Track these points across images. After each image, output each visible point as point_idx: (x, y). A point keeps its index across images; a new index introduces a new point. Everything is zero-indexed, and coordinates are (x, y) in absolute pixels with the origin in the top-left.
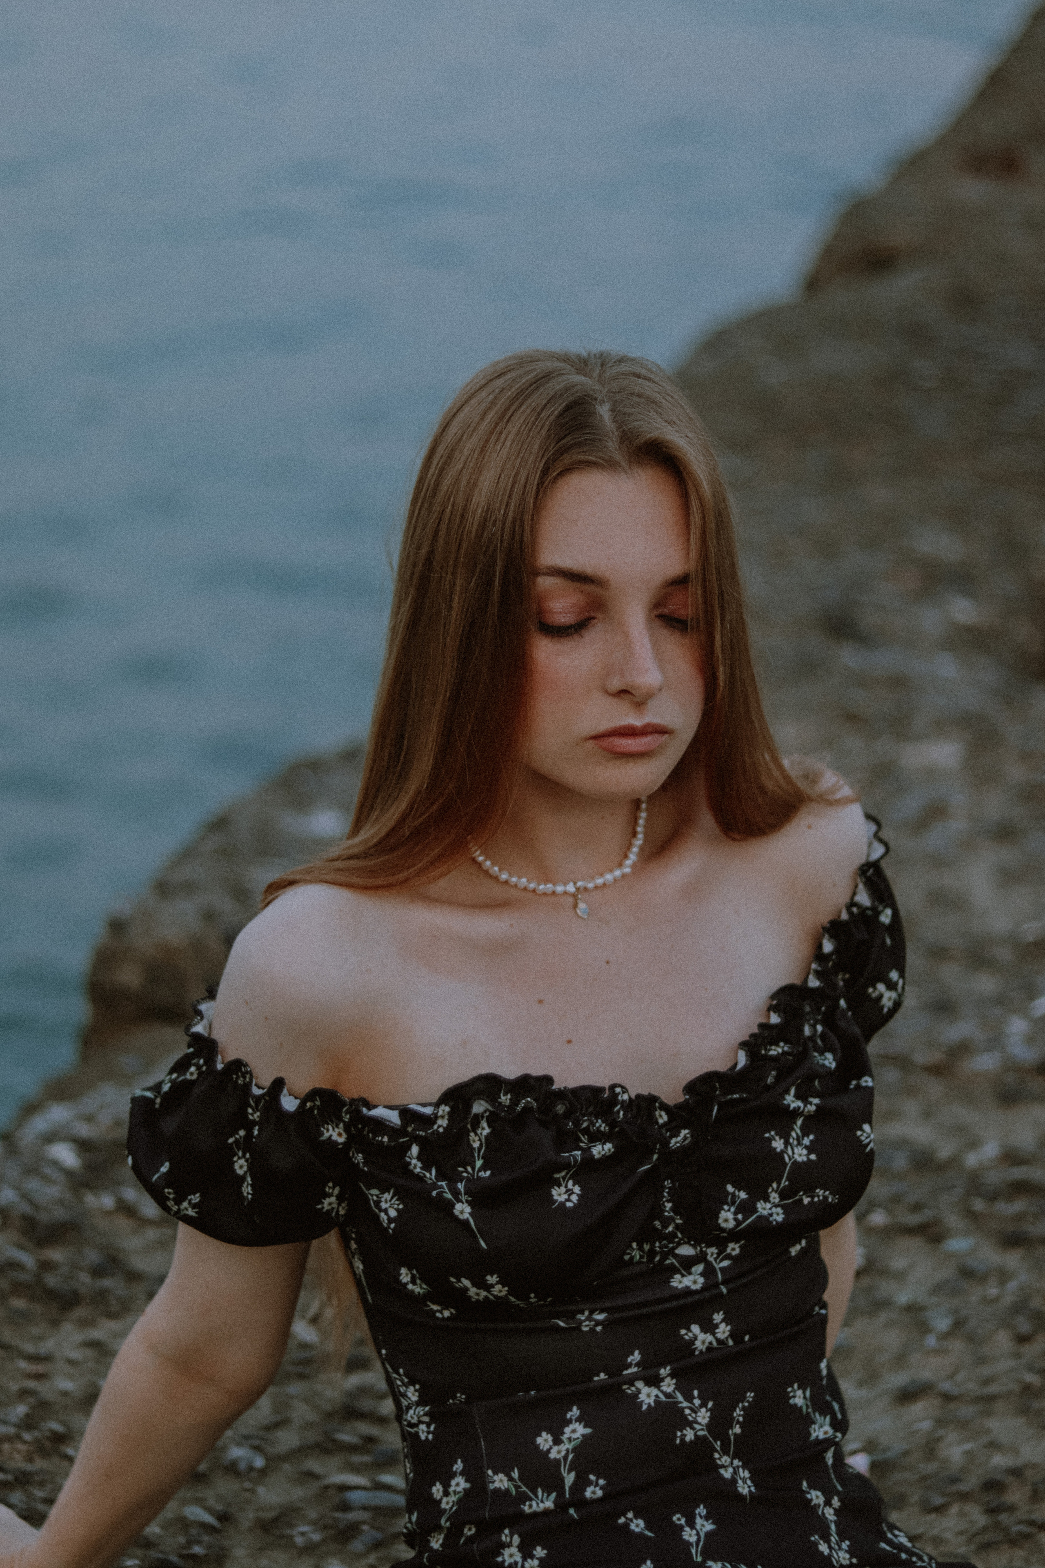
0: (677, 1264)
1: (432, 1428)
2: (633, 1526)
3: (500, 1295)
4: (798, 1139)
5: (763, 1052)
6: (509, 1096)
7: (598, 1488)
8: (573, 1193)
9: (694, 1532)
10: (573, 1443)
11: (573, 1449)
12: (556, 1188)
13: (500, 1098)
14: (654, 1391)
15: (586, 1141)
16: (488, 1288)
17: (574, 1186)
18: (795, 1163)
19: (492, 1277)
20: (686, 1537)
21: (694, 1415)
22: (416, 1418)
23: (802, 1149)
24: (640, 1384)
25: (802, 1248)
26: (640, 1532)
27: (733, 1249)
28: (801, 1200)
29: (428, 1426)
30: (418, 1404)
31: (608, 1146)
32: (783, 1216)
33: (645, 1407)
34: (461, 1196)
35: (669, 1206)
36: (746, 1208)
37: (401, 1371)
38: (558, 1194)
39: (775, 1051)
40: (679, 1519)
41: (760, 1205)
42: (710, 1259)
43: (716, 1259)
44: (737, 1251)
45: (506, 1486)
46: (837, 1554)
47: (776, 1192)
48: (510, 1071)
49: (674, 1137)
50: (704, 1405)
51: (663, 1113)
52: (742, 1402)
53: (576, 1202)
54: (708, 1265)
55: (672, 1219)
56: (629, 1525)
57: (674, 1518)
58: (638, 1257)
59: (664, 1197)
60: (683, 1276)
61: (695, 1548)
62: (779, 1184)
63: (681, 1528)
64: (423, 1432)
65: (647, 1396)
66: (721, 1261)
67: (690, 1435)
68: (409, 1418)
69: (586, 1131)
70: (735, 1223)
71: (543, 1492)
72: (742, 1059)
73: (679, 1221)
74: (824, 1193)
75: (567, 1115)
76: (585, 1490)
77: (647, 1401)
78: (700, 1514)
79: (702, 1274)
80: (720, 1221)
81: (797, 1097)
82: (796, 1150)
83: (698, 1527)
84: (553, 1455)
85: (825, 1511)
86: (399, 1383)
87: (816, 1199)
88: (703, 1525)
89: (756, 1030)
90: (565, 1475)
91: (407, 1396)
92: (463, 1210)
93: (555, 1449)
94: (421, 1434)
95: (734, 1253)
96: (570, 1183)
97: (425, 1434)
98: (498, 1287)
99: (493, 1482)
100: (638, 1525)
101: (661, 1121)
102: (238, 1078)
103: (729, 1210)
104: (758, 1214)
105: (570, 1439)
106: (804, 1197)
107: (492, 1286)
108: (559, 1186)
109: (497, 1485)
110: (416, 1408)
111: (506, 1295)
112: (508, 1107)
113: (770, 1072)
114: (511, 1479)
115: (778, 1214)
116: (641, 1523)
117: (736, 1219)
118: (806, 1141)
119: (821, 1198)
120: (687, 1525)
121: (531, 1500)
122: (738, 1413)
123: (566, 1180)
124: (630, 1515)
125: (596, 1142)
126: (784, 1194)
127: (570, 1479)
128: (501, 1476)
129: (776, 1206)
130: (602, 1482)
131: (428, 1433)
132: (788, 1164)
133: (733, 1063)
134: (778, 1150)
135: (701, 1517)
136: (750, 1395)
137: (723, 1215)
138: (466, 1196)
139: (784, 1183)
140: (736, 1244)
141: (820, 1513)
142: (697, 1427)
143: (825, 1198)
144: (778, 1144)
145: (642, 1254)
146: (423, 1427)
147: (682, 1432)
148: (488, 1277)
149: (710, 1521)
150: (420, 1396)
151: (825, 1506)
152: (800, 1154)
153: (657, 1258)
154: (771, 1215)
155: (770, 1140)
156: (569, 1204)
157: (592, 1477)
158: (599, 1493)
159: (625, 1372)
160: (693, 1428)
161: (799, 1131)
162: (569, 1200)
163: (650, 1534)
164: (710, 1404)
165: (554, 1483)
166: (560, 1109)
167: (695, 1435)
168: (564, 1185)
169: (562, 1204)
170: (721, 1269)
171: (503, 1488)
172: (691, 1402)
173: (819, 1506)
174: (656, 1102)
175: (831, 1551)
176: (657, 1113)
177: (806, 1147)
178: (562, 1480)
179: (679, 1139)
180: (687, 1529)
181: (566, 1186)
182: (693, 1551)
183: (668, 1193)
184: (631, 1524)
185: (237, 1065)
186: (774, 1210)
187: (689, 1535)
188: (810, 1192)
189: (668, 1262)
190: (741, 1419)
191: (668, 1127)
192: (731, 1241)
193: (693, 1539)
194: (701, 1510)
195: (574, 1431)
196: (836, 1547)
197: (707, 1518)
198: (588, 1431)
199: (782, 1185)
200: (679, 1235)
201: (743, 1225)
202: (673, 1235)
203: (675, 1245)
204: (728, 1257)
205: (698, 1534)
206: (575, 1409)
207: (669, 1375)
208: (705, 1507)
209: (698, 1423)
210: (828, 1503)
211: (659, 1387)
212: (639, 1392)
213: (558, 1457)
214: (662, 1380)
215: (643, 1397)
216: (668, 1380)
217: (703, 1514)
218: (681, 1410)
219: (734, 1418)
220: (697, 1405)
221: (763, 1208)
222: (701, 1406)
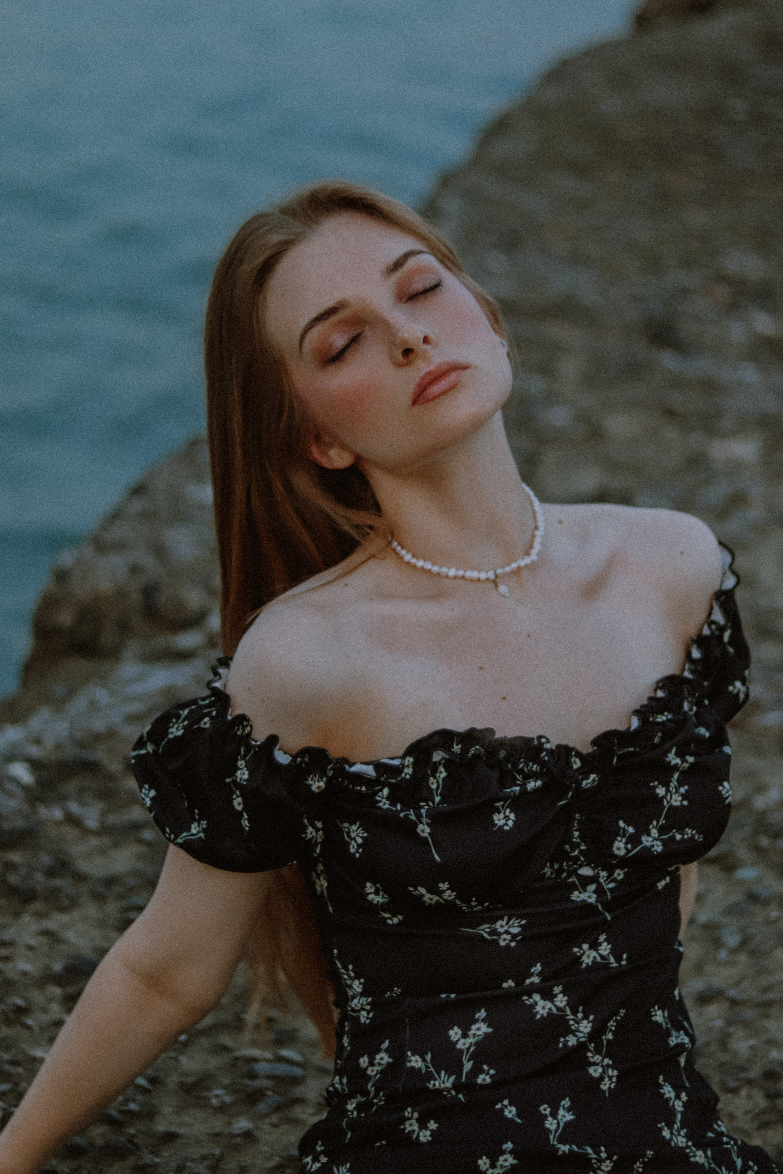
0: (577, 882)
1: (371, 1015)
2: (506, 1112)
3: (449, 898)
4: (676, 787)
5: (651, 719)
6: (460, 746)
7: (488, 1076)
8: (509, 819)
9: (555, 1121)
10: (476, 1038)
11: (475, 1044)
12: (497, 814)
13: (453, 747)
15: (521, 780)
16: (440, 893)
17: (510, 813)
18: (671, 807)
19: (444, 885)
20: (548, 1125)
21: (577, 1025)
22: (359, 1006)
23: (678, 796)
25: (665, 884)
26: (512, 1118)
27: (619, 875)
28: (674, 836)
29: (368, 1013)
30: (362, 994)
31: (539, 783)
32: (662, 847)
33: (538, 1017)
34: (423, 818)
35: (576, 834)
36: (634, 840)
37: (350, 967)
38: (499, 819)
39: (660, 719)
40: (545, 1110)
41: (644, 838)
42: (602, 880)
43: (605, 881)
44: (622, 877)
45: (420, 1066)
46: (677, 1139)
47: (656, 828)
48: (461, 726)
49: (585, 780)
50: (586, 1017)
51: (578, 760)
52: (616, 1017)
53: (511, 826)
54: (599, 884)
55: (578, 845)
56: (504, 1111)
57: (542, 1108)
58: (549, 873)
59: (574, 826)
60: (580, 893)
61: (553, 1134)
62: (658, 822)
63: (545, 1117)
64: (364, 1017)
65: (542, 1008)
66: (609, 883)
67: (571, 1041)
68: (353, 1006)
69: (520, 772)
70: (625, 851)
71: (445, 1074)
72: (635, 723)
73: (582, 848)
74: (692, 831)
75: (507, 759)
76: (477, 1077)
78: (563, 1106)
79: (594, 892)
80: (614, 849)
81: (677, 755)
82: (674, 797)
83: (559, 1117)
84: (459, 1046)
85: (675, 1104)
86: (346, 977)
87: (686, 837)
88: (564, 1116)
89: (645, 702)
90: (465, 1062)
91: (352, 987)
92: (424, 830)
93: (462, 1041)
94: (361, 1018)
95: (619, 878)
96: (508, 811)
97: (365, 1019)
98: (449, 892)
99: (410, 1061)
100: (510, 1112)
101: (575, 766)
102: (238, 730)
103: (621, 841)
104: (642, 845)
105: (474, 1035)
106: (676, 834)
107: (444, 892)
108: (499, 813)
109: (413, 1064)
110: (360, 999)
111: (454, 899)
112: (460, 754)
113: (657, 733)
114: (424, 1060)
115: (658, 846)
116: (514, 1109)
117: (626, 848)
118: (682, 790)
119: (690, 836)
120: (551, 1115)
121: (435, 1079)
122: (612, 1024)
123: (505, 808)
124: (506, 1102)
125: (529, 779)
126: (662, 830)
127: (468, 1066)
128: (417, 1057)
129: (656, 839)
130: (492, 1072)
131: (368, 1018)
132: (665, 807)
133: (628, 726)
134: (660, 796)
135: (564, 1109)
136: (622, 1012)
137: (617, 844)
138: (427, 819)
139: (662, 821)
140: (621, 870)
141: (670, 1105)
142: (580, 1035)
143: (693, 836)
144: (661, 791)
145: (552, 871)
146: (364, 1013)
147: (565, 1037)
148: (441, 885)
149: (571, 1113)
150: (364, 989)
151: (675, 1099)
152: (676, 800)
153: (564, 875)
154: (653, 846)
155: (654, 788)
156: (506, 828)
157: (485, 1067)
158: (488, 1080)
159: (527, 981)
160: (575, 1036)
161: (676, 782)
162: (506, 824)
163: (519, 1121)
165: (455, 1068)
166: (502, 754)
167: (576, 1041)
168: (503, 812)
169: (501, 827)
170: (609, 889)
171: (417, 1067)
172: (576, 1016)
173: (671, 1099)
174: (573, 751)
175: (672, 1136)
176: (573, 760)
177: (681, 795)
178: (462, 1066)
179: (589, 781)
180: (550, 1119)
181: (504, 813)
182: (551, 1137)
183: (577, 823)
184: (506, 1110)
185: (242, 719)
186: (655, 842)
187: (551, 1124)
188: (681, 830)
189: (571, 880)
190: (614, 1028)
191: (581, 771)
192: (617, 868)
193: (553, 1127)
194: (566, 1102)
195: (478, 1029)
196: (676, 1133)
197: (569, 1110)
198: (490, 1030)
199: (660, 823)
200: (582, 859)
201: (631, 854)
202: (577, 858)
203: (577, 866)
204: (614, 880)
205: (558, 1123)
206: (483, 1011)
207: (561, 992)
208: (570, 1100)
209: (579, 1031)
210: (678, 1097)
211: (552, 1002)
212: (536, 1003)
213: (463, 1048)
214: (556, 996)
215: (538, 1008)
216: (560, 996)
217: (566, 1106)
218: (567, 1021)
219: (608, 1027)
220: (580, 1017)
221: (646, 841)
222: (584, 1018)
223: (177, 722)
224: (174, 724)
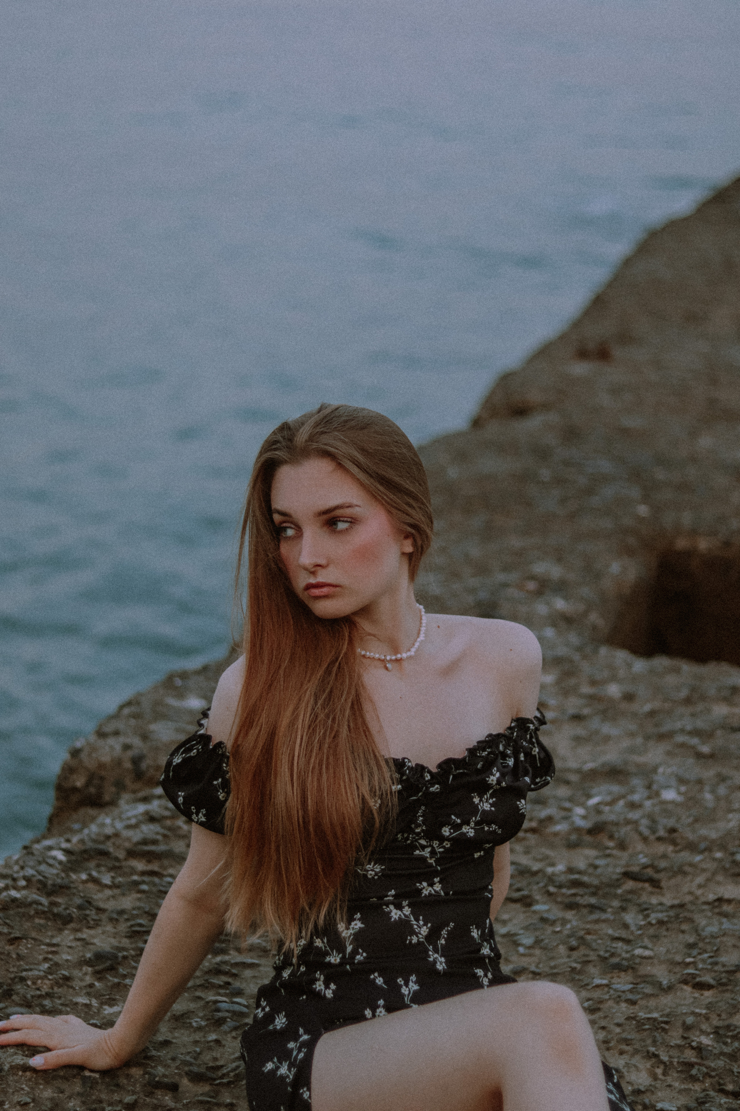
0: (418, 846)
2: (377, 981)
4: (487, 799)
7: (362, 957)
9: (408, 989)
10: (354, 931)
11: (353, 934)
14: (399, 912)
18: (484, 811)
20: (403, 991)
21: (419, 929)
23: (488, 805)
24: (392, 907)
25: (480, 855)
26: (381, 985)
27: (447, 844)
28: (484, 828)
31: (400, 787)
32: (474, 834)
33: (393, 920)
35: (421, 818)
36: (457, 827)
39: (484, 754)
40: (400, 981)
41: (464, 827)
42: (435, 846)
43: (437, 847)
44: (449, 846)
45: (321, 946)
47: (473, 822)
49: (432, 787)
50: (425, 924)
51: (428, 775)
52: (447, 927)
54: (433, 849)
55: (421, 826)
56: (375, 980)
57: (398, 981)
58: (400, 838)
59: (420, 814)
60: (420, 851)
61: (406, 996)
62: (476, 818)
63: (401, 986)
65: (395, 914)
66: (439, 848)
67: (415, 940)
70: (449, 834)
71: (336, 952)
73: (424, 828)
74: (496, 827)
76: (356, 957)
77: (395, 916)
79: (429, 852)
80: (442, 831)
82: (485, 804)
83: (410, 987)
84: (343, 935)
85: (484, 980)
87: (491, 829)
88: (413, 986)
89: (475, 744)
90: (348, 946)
93: (346, 931)
95: (447, 846)
99: (316, 942)
100: (380, 981)
101: (427, 779)
102: (218, 751)
103: (448, 827)
104: (462, 831)
105: (353, 928)
109: (317, 944)
113: (480, 762)
114: (323, 942)
115: (472, 833)
116: (381, 979)
117: (450, 832)
118: (491, 801)
120: (405, 985)
121: (330, 955)
122: (444, 932)
124: (376, 974)
126: (477, 824)
127: (349, 949)
128: (319, 940)
129: (472, 828)
130: (365, 954)
132: (480, 810)
134: (476, 803)
135: (412, 982)
136: (452, 924)
137: (445, 828)
139: (478, 819)
140: (448, 842)
141: (481, 980)
142: (420, 936)
143: (495, 829)
144: (477, 800)
145: (402, 838)
147: (411, 937)
149: (417, 985)
151: (484, 977)
152: (487, 807)
153: (410, 841)
154: (468, 832)
155: (473, 798)
157: (360, 951)
158: (363, 959)
159: (385, 899)
160: (417, 936)
161: (488, 796)
163: (385, 987)
164: (429, 925)
165: (341, 949)
167: (418, 940)
170: (439, 852)
171: (319, 946)
172: (418, 922)
173: (481, 976)
174: (425, 769)
176: (425, 774)
177: (490, 804)
178: (346, 948)
179: (434, 788)
180: (404, 987)
182: (406, 999)
183: (422, 812)
184: (377, 979)
185: (219, 745)
186: (470, 830)
187: (405, 991)
188: (489, 825)
189: (414, 844)
190: (446, 936)
191: (430, 782)
192: (446, 841)
193: (407, 993)
194: (413, 978)
195: (356, 924)
197: (415, 983)
198: (363, 926)
200: (422, 834)
201: (453, 835)
202: (419, 833)
203: (419, 838)
204: (444, 847)
205: (409, 991)
206: (359, 914)
207: (407, 905)
208: (415, 976)
209: (420, 934)
210: (486, 975)
211: (402, 911)
212: (391, 911)
213: (346, 936)
214: (404, 907)
215: (393, 914)
216: (407, 908)
217: (413, 980)
218: (412, 925)
219: (442, 935)
220: (421, 924)
221: (465, 829)
222: (424, 925)
223: (177, 755)
224: (176, 757)
